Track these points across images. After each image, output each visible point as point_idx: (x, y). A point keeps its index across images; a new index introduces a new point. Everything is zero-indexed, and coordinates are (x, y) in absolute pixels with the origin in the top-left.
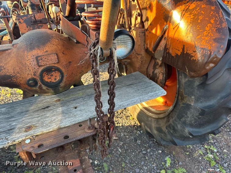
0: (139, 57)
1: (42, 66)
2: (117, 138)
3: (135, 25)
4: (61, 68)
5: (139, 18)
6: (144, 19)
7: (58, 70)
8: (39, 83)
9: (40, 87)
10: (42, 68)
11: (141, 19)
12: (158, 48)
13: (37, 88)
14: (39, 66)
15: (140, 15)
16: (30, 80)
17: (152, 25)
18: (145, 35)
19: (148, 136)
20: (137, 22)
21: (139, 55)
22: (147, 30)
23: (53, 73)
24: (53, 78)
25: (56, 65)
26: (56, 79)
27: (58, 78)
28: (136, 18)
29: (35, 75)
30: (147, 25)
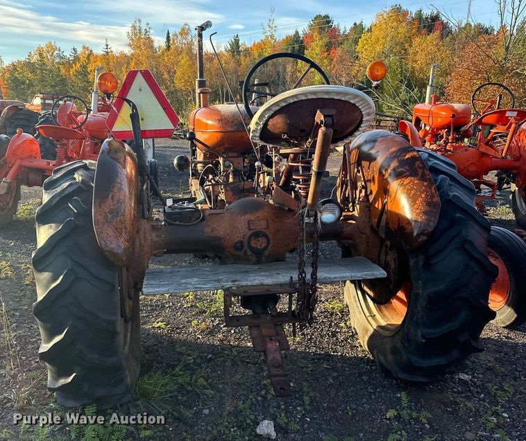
0: (364, 237)
1: (252, 229)
2: (329, 367)
3: (359, 198)
4: (269, 234)
5: (363, 191)
6: (368, 193)
7: (265, 236)
8: (246, 247)
9: (245, 253)
10: (252, 232)
11: (366, 192)
12: (381, 224)
13: (241, 253)
14: (249, 230)
15: (365, 187)
16: (237, 243)
17: (376, 199)
18: (369, 210)
19: (383, 375)
20: (361, 195)
21: (362, 233)
22: (371, 204)
23: (260, 239)
24: (259, 243)
25: (264, 231)
26: (261, 246)
27: (264, 245)
28: (361, 192)
29: (243, 238)
30: (371, 198)
